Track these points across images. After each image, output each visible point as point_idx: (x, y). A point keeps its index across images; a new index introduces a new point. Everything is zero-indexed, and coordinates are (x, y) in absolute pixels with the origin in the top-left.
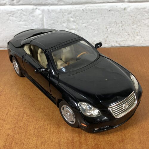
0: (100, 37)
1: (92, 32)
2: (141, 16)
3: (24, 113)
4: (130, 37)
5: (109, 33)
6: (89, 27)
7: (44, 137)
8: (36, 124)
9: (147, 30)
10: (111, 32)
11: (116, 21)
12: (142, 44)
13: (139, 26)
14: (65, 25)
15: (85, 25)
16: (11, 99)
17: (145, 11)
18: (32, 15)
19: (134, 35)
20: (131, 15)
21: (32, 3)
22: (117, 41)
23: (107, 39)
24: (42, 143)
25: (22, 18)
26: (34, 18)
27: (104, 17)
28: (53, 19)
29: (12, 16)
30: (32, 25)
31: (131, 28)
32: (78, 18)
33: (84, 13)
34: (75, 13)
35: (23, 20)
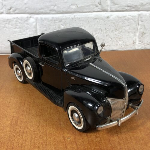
2: (122, 23)
4: (114, 42)
9: (128, 35)
11: (101, 28)
13: (121, 32)
17: (125, 19)
18: (26, 22)
21: (27, 12)
25: (17, 25)
26: (28, 25)
28: (45, 26)
29: (9, 24)
30: (26, 32)
31: (114, 34)
33: (73, 21)
34: (65, 21)
35: (18, 27)
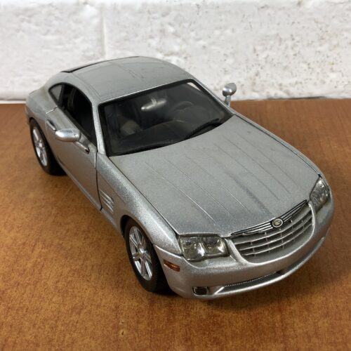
0: (240, 73)
1: (221, 61)
3: (37, 240)
5: (263, 63)
6: (213, 47)
7: (80, 294)
8: (63, 266)
10: (266, 62)
12: (343, 92)
14: (154, 43)
15: (202, 43)
16: (11, 208)
19: (322, 70)
20: (314, 20)
22: (281, 85)
23: (258, 80)
24: (73, 309)
27: (250, 23)
32: (186, 25)
